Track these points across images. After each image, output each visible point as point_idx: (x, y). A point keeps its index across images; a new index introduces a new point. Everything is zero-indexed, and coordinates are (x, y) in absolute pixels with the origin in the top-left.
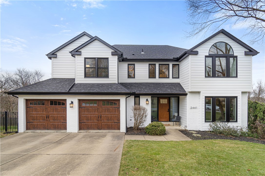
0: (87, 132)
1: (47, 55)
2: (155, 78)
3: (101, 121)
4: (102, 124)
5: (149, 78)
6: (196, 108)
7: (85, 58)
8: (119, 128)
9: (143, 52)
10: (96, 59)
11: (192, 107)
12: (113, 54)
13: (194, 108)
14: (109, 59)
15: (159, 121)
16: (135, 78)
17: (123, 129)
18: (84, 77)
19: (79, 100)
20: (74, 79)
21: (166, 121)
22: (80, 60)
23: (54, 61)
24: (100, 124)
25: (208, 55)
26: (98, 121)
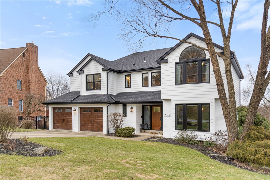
0: (83, 132)
1: (67, 75)
2: (148, 86)
3: (93, 124)
4: (94, 127)
5: (143, 86)
6: (170, 115)
7: (86, 75)
8: (102, 131)
9: (145, 60)
10: (93, 75)
11: (167, 115)
12: (103, 70)
13: (168, 115)
14: (101, 74)
15: (152, 129)
16: (131, 87)
17: (105, 131)
18: (85, 90)
19: (80, 108)
20: (80, 92)
21: (159, 129)
22: (83, 77)
23: (72, 79)
24: (93, 127)
25: (178, 62)
26: (92, 124)
